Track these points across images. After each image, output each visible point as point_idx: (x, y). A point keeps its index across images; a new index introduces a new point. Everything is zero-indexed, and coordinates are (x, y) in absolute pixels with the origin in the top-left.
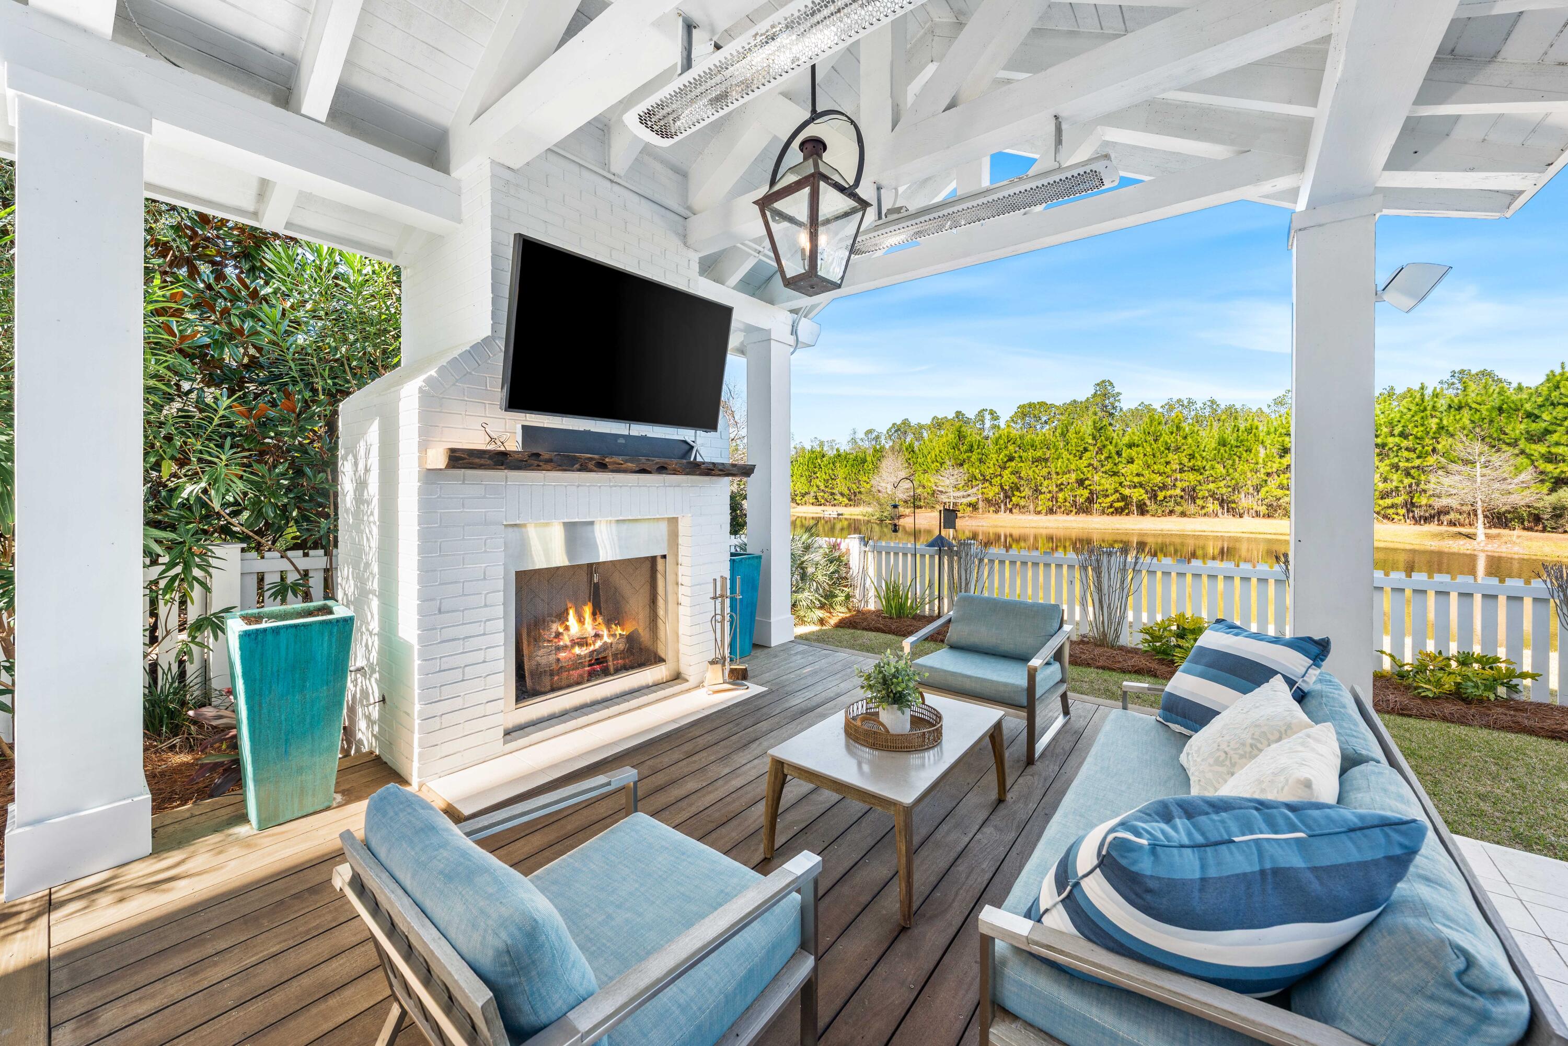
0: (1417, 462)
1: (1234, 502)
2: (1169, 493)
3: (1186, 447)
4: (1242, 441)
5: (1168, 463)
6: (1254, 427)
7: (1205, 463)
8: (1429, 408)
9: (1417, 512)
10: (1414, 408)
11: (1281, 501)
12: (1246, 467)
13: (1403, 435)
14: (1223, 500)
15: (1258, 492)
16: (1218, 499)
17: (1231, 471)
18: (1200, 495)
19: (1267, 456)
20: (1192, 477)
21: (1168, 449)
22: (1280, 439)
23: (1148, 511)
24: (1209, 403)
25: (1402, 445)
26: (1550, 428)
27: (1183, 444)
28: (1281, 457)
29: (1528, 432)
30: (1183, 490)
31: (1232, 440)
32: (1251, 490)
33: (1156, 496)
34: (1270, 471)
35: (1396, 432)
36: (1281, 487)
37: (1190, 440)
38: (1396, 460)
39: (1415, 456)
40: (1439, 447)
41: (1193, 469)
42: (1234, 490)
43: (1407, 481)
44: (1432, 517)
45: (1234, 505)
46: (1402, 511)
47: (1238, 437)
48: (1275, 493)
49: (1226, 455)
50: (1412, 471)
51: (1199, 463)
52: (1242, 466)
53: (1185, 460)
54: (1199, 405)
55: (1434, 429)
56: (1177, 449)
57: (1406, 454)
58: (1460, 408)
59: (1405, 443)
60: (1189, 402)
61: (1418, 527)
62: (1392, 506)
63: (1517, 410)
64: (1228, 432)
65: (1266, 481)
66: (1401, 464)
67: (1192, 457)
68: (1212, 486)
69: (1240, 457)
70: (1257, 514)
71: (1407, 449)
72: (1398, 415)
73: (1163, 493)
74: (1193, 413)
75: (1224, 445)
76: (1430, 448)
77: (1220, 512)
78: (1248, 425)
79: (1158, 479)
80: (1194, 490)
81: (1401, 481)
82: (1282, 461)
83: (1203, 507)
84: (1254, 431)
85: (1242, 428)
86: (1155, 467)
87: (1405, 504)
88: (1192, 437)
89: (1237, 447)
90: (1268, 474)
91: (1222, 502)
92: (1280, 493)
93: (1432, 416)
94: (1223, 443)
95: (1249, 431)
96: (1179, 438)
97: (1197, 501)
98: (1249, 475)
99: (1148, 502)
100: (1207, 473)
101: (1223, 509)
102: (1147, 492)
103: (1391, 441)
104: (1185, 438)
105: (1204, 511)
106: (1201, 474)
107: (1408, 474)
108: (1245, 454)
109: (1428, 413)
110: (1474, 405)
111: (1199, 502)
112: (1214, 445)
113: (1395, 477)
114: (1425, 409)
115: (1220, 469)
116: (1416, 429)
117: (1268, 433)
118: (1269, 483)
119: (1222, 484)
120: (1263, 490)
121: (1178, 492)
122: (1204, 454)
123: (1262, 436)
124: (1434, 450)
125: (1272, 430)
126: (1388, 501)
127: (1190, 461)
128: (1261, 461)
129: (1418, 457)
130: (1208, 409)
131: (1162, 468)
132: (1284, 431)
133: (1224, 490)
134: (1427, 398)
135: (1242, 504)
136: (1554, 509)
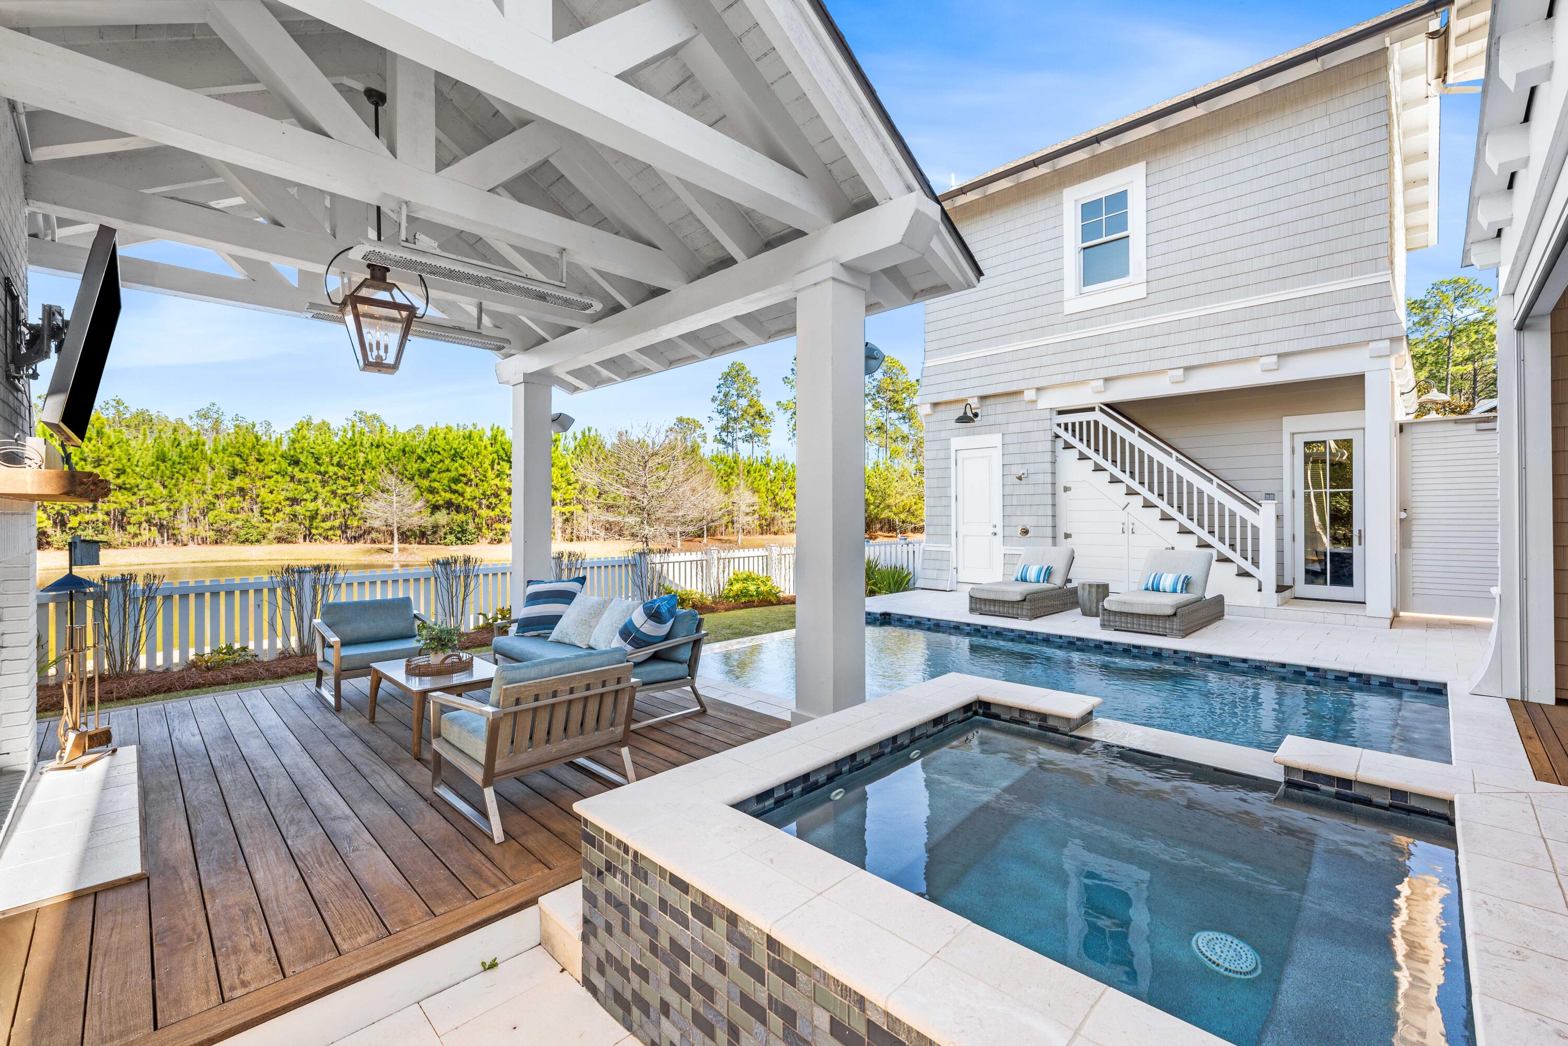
0: (350, 490)
2: (88, 517)
3: (112, 459)
4: (185, 458)
6: (200, 443)
7: (139, 481)
8: (358, 443)
9: (350, 533)
10: (347, 442)
11: (232, 525)
12: (192, 489)
13: (340, 465)
14: (162, 525)
15: (204, 516)
16: (155, 525)
17: (174, 491)
18: (133, 520)
19: (216, 477)
21: (85, 460)
22: (230, 459)
23: (48, 543)
26: (432, 468)
27: (107, 456)
28: (231, 478)
29: (419, 470)
30: (108, 514)
31: (173, 454)
33: (63, 524)
34: (218, 493)
35: (335, 461)
36: (231, 510)
38: (334, 487)
39: (349, 484)
40: (365, 477)
42: (175, 514)
43: (343, 506)
44: (360, 536)
45: (175, 532)
46: (339, 532)
47: (182, 452)
48: (225, 517)
49: (168, 472)
52: (185, 486)
55: (362, 463)
58: (378, 446)
59: (341, 473)
61: (350, 545)
62: (331, 529)
63: (413, 453)
64: (167, 444)
65: (214, 504)
66: (339, 491)
68: (150, 509)
69: (184, 476)
70: (204, 541)
71: (344, 479)
72: (336, 447)
73: (79, 518)
75: (164, 461)
76: (359, 478)
77: (159, 539)
78: (193, 439)
80: (123, 514)
81: (339, 506)
82: (232, 482)
83: (135, 535)
84: (200, 447)
85: (185, 442)
87: (340, 527)
88: (120, 448)
89: (179, 463)
90: (217, 497)
91: (161, 527)
92: (231, 517)
93: (360, 451)
94: (162, 458)
95: (195, 447)
96: (102, 448)
97: (128, 527)
98: (195, 496)
99: (50, 531)
100: (142, 493)
101: (162, 536)
103: (332, 469)
105: (136, 540)
106: (134, 494)
107: (343, 500)
108: (190, 474)
109: (357, 447)
110: (387, 446)
111: (131, 529)
112: (150, 460)
113: (334, 502)
114: (355, 445)
116: (350, 461)
117: (216, 452)
118: (217, 506)
119: (162, 506)
120: (211, 515)
121: (100, 516)
122: (138, 470)
123: (209, 453)
124: (362, 481)
125: (220, 448)
126: (328, 525)
127: (118, 476)
128: (209, 480)
129: (352, 486)
132: (234, 451)
133: (165, 514)
134: (357, 436)
135: (186, 529)
136: (433, 527)
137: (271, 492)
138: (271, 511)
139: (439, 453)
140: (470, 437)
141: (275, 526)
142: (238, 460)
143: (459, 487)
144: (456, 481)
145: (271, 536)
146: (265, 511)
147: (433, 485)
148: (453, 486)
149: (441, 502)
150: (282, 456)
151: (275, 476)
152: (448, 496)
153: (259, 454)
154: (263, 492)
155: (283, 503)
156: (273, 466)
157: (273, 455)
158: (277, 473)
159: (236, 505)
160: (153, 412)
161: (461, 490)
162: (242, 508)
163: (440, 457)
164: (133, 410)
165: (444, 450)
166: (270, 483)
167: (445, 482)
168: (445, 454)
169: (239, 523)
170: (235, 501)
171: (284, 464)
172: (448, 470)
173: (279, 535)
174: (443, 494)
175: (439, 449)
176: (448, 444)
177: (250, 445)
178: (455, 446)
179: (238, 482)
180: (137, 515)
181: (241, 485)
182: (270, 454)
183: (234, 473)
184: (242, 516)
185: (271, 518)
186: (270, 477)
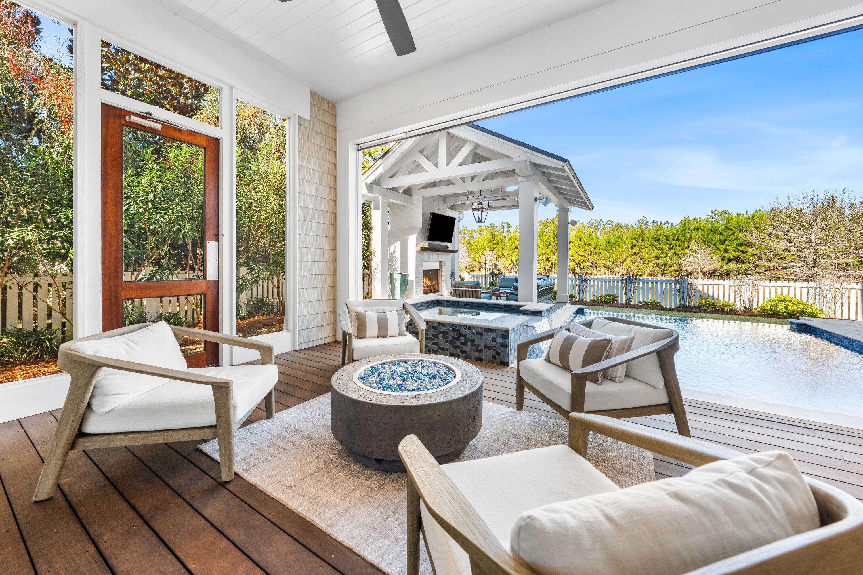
0: (682, 252)
1: (613, 269)
3: (593, 244)
4: (616, 241)
5: (585, 251)
10: (682, 229)
13: (678, 240)
17: (611, 255)
19: (626, 248)
20: (595, 258)
26: (727, 238)
28: (632, 248)
29: (720, 240)
31: (612, 241)
32: (620, 263)
34: (627, 255)
35: (675, 239)
36: (632, 262)
37: (594, 240)
38: (675, 251)
40: (690, 245)
41: (596, 254)
43: (679, 260)
45: (612, 270)
47: (615, 239)
49: (610, 247)
51: (598, 251)
52: (616, 253)
53: (592, 250)
54: (605, 222)
55: (688, 238)
56: (589, 244)
57: (678, 248)
58: (698, 230)
59: (678, 244)
60: (600, 221)
62: (674, 271)
63: (717, 231)
64: (611, 236)
66: (677, 253)
67: (595, 248)
68: (603, 261)
69: (615, 249)
72: (676, 231)
74: (602, 227)
75: (609, 243)
77: (607, 273)
79: (581, 258)
83: (600, 271)
85: (617, 236)
86: (580, 252)
89: (614, 244)
90: (627, 256)
91: (608, 269)
92: (631, 264)
93: (688, 232)
95: (619, 237)
96: (590, 240)
98: (619, 256)
99: (577, 268)
100: (602, 255)
102: (576, 264)
103: (674, 242)
104: (593, 239)
105: (600, 273)
106: (599, 256)
107: (679, 257)
108: (617, 247)
109: (686, 231)
110: (703, 228)
111: (598, 269)
112: (605, 243)
113: (675, 258)
115: (607, 254)
116: (682, 238)
117: (627, 238)
118: (627, 260)
119: (608, 260)
120: (625, 263)
122: (601, 247)
123: (624, 239)
124: (688, 247)
126: (672, 268)
128: (624, 250)
129: (682, 250)
130: (608, 225)
131: (583, 253)
132: (633, 237)
133: (608, 263)
134: (687, 224)
136: (728, 271)
137: (647, 254)
138: (647, 262)
139: (731, 230)
140: (753, 218)
141: (649, 268)
142: (634, 241)
143: (743, 248)
144: (742, 245)
145: (647, 273)
146: (645, 262)
147: (727, 247)
148: (739, 248)
149: (732, 257)
150: (652, 238)
151: (649, 247)
152: (737, 253)
153: (643, 237)
154: (644, 254)
155: (652, 258)
156: (648, 243)
157: (649, 238)
158: (650, 246)
159: (633, 260)
160: (622, 224)
161: (745, 250)
162: (636, 261)
163: (732, 232)
164: (615, 224)
165: (735, 227)
166: (647, 250)
167: (735, 245)
168: (735, 230)
169: (634, 267)
170: (633, 258)
171: (653, 241)
172: (737, 239)
173: (651, 273)
174: (733, 253)
175: (732, 227)
176: (737, 223)
177: (639, 234)
178: (742, 224)
179: (635, 250)
180: (600, 264)
181: (635, 251)
182: (647, 237)
183: (633, 246)
184: (636, 264)
185: (647, 265)
186: (647, 247)
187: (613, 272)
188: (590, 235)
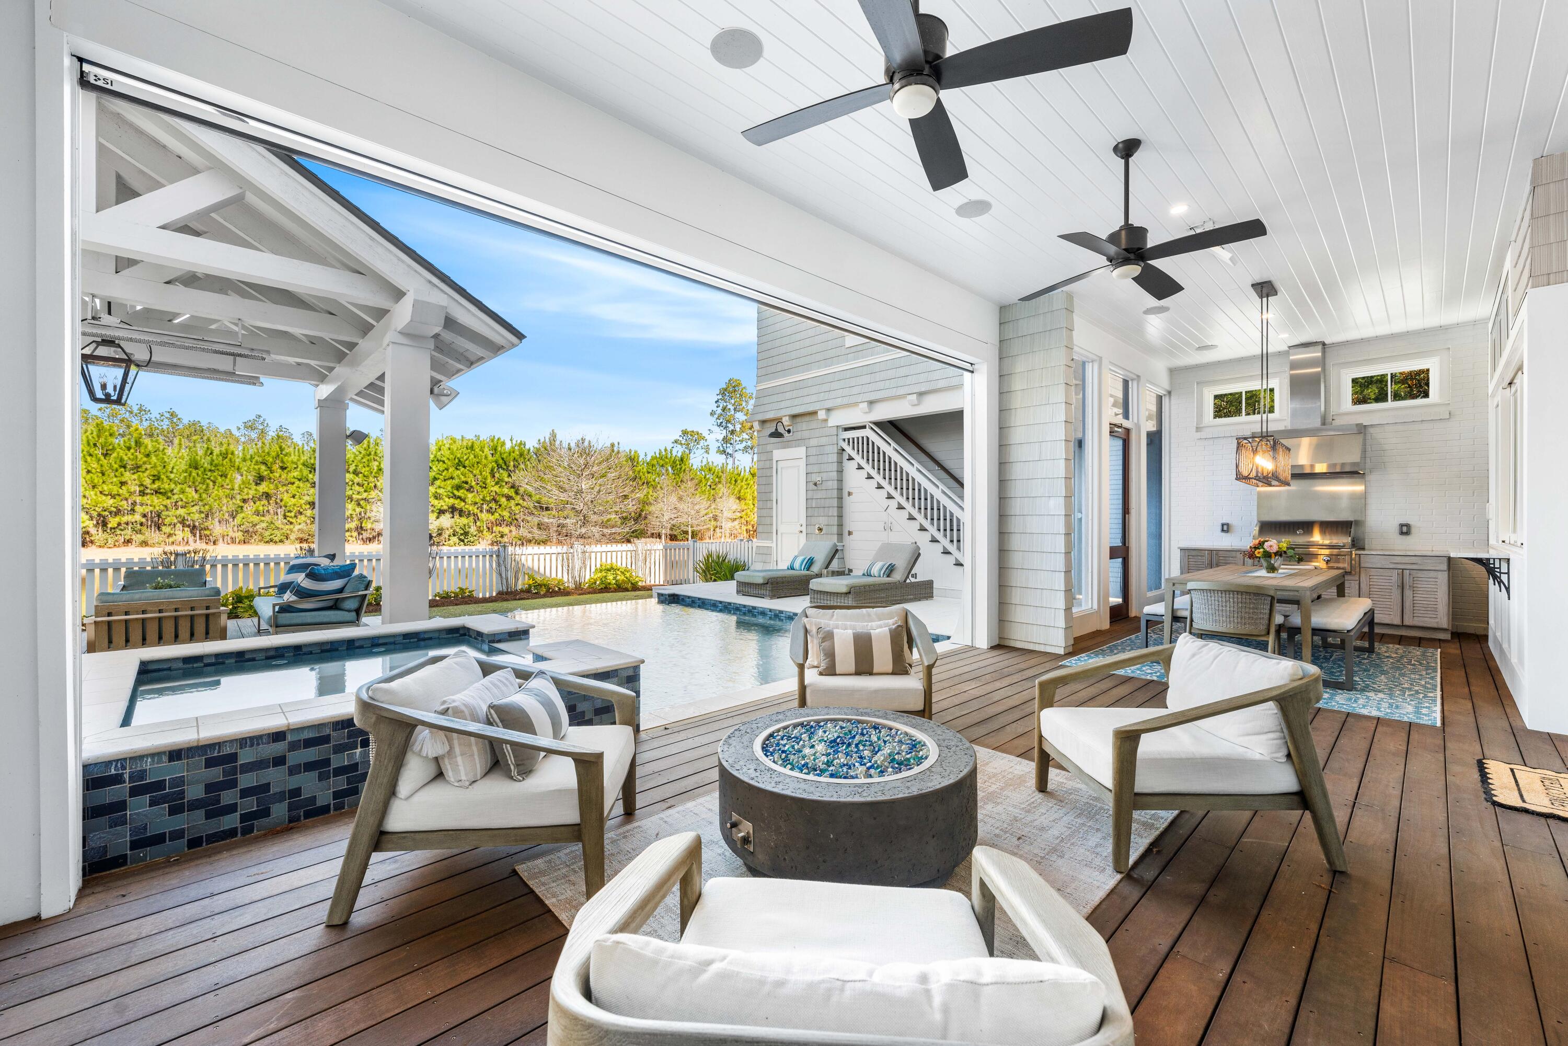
0: (365, 495)
1: (206, 529)
2: (125, 519)
3: (149, 467)
4: (216, 466)
5: (123, 483)
6: (230, 452)
7: (173, 486)
8: (373, 453)
9: (365, 535)
10: (363, 452)
11: (258, 527)
12: (221, 493)
14: (194, 527)
15: (234, 518)
16: (189, 526)
17: (204, 496)
18: (167, 521)
19: (243, 483)
20: (157, 502)
21: (125, 467)
22: (256, 467)
23: (92, 542)
24: (168, 415)
25: (355, 481)
26: (437, 476)
27: (145, 463)
28: (257, 484)
30: (144, 516)
31: (205, 462)
32: (226, 516)
33: (105, 524)
34: (246, 497)
36: (257, 513)
37: (154, 459)
39: (362, 490)
40: (378, 484)
41: (157, 492)
42: (207, 516)
43: (358, 510)
44: (374, 538)
45: (207, 532)
46: (355, 534)
47: (213, 460)
48: (251, 519)
49: (199, 479)
50: (362, 502)
51: (167, 486)
52: (216, 492)
53: (147, 482)
54: (155, 414)
55: (375, 471)
56: (137, 468)
57: (357, 488)
59: (357, 480)
60: (140, 410)
61: (365, 546)
64: (201, 453)
65: (242, 507)
66: (354, 496)
67: (156, 478)
68: (181, 512)
69: (214, 482)
70: (233, 541)
71: (358, 484)
72: (353, 456)
73: (117, 519)
74: (146, 424)
75: (196, 468)
76: (372, 485)
78: (223, 449)
79: (109, 502)
80: (159, 516)
81: (354, 510)
82: (258, 488)
83: (170, 535)
84: (230, 456)
85: (216, 451)
86: (105, 487)
87: (357, 529)
88: (156, 456)
89: (210, 470)
90: (244, 501)
91: (193, 529)
92: (256, 519)
93: (375, 460)
94: (195, 465)
95: (224, 455)
96: (140, 456)
97: (163, 528)
98: (225, 501)
99: (93, 531)
100: (176, 497)
101: (195, 536)
102: (92, 518)
104: (148, 456)
105: (171, 540)
106: (168, 498)
107: (359, 505)
108: (219, 479)
109: (372, 457)
111: (166, 529)
112: (183, 467)
114: (370, 454)
115: (191, 493)
116: (364, 469)
117: (244, 460)
118: (245, 509)
119: (194, 509)
120: (240, 516)
121: (138, 517)
122: (172, 476)
123: (238, 461)
124: (375, 486)
125: (249, 457)
127: (154, 482)
128: (236, 487)
129: (365, 491)
130: (166, 422)
131: (115, 490)
132: (260, 459)
133: (196, 516)
134: (371, 446)
135: (217, 529)
136: (438, 530)
137: (294, 497)
138: (293, 514)
139: (444, 462)
140: (472, 448)
141: (297, 527)
142: (263, 467)
143: (461, 493)
144: (458, 488)
145: (293, 537)
146: (288, 514)
147: (438, 491)
148: (456, 492)
149: (445, 507)
150: (304, 465)
151: (297, 483)
152: (452, 501)
153: (282, 462)
154: (286, 497)
155: (304, 506)
156: (296, 474)
157: (296, 464)
158: (299, 480)
159: (261, 508)
160: (204, 423)
161: (463, 496)
162: (268, 511)
163: (445, 466)
164: (185, 421)
165: (448, 459)
166: (292, 489)
167: (449, 488)
168: (449, 463)
169: (264, 525)
170: (261, 505)
171: (306, 472)
172: (452, 478)
173: (301, 536)
174: (447, 499)
175: (444, 459)
176: (452, 453)
177: (274, 454)
178: (459, 456)
179: (263, 487)
180: (171, 516)
181: (266, 490)
182: (293, 462)
183: (260, 479)
184: (268, 518)
185: (293, 520)
186: (293, 483)
187: (206, 536)
188: (138, 443)
